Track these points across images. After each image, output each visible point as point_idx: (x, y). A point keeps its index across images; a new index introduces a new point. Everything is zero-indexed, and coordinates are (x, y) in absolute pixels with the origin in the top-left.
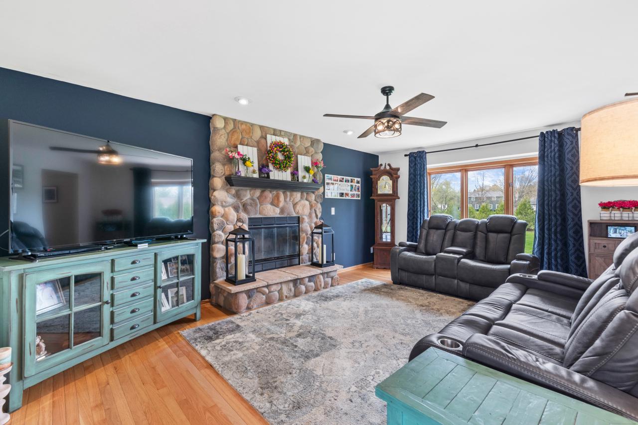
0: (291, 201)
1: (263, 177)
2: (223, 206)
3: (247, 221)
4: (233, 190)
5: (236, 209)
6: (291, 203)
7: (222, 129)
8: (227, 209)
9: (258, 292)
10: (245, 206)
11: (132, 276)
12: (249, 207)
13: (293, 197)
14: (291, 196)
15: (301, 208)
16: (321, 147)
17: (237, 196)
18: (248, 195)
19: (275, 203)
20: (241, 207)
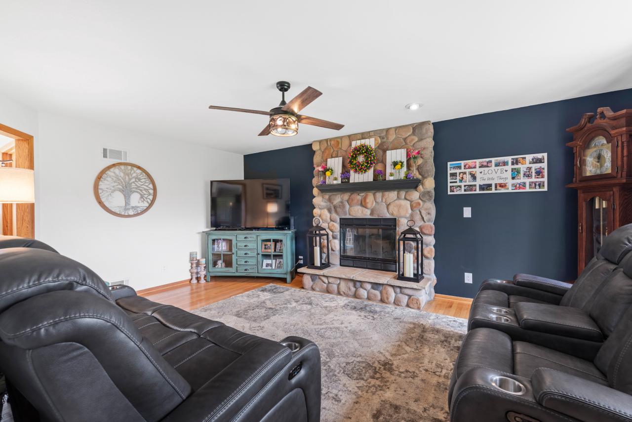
0: (384, 201)
1: (344, 182)
2: (320, 209)
3: (338, 221)
4: (327, 197)
5: (330, 211)
6: (384, 204)
7: (318, 150)
8: (322, 211)
9: (320, 279)
10: (335, 207)
11: (245, 244)
12: (338, 210)
13: (385, 197)
14: (383, 196)
15: (396, 209)
16: (431, 130)
17: (330, 200)
18: (338, 199)
19: (363, 204)
20: (333, 208)
